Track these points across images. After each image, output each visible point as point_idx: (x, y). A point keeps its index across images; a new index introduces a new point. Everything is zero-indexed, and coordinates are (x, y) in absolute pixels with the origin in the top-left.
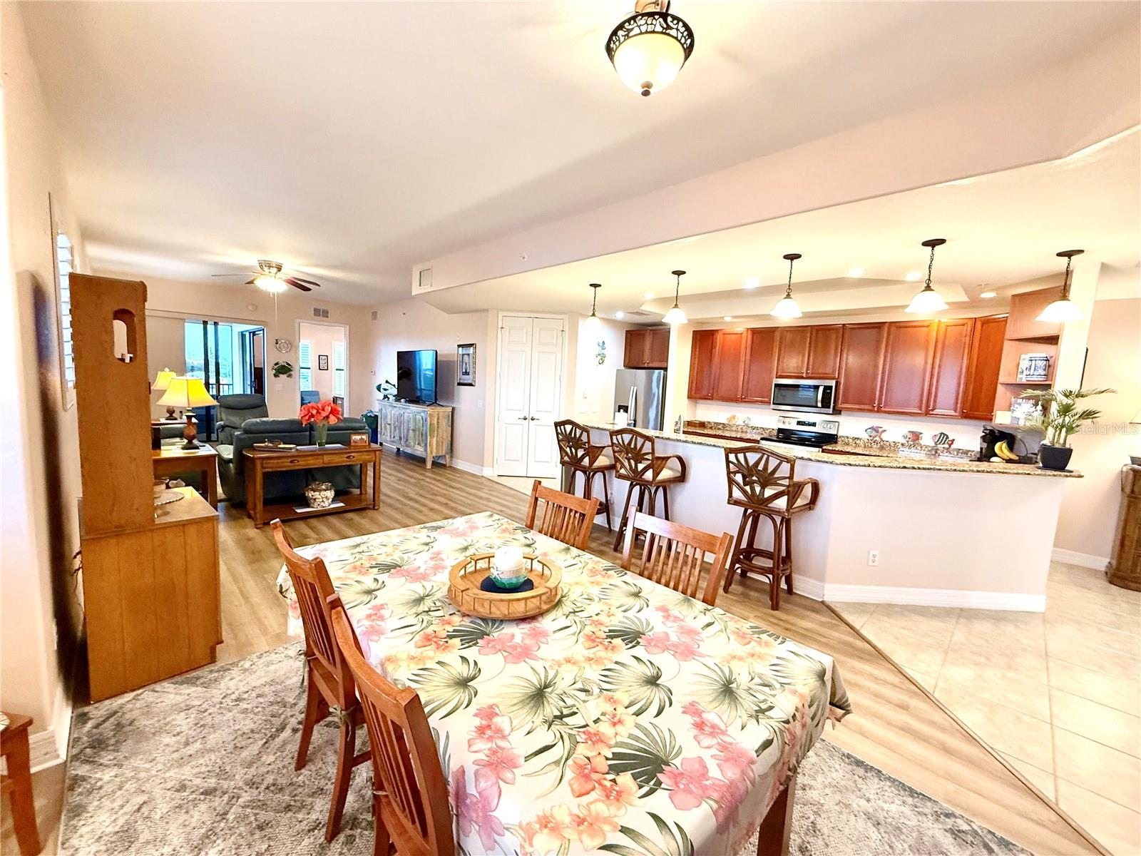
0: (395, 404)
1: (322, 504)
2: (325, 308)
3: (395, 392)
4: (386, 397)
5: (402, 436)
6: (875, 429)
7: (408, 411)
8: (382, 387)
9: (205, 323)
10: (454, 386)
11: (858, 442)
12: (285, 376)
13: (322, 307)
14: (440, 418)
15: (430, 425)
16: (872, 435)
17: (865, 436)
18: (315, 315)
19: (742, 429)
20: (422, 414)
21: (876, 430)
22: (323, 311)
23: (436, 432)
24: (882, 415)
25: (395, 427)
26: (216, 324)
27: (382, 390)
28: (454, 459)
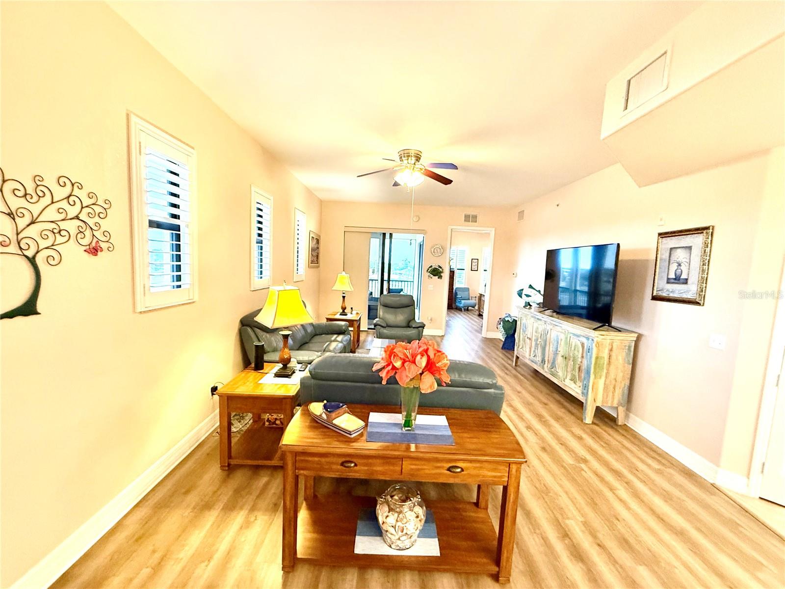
0: (540, 316)
1: (399, 541)
2: (475, 214)
3: (540, 299)
4: (528, 305)
5: (546, 359)
7: (558, 329)
8: (524, 292)
9: (384, 236)
10: (642, 298)
12: (437, 278)
13: (471, 212)
14: (615, 347)
15: (597, 358)
18: (465, 220)
20: (584, 340)
22: (472, 216)
23: (605, 371)
25: (537, 345)
26: (390, 235)
27: (523, 296)
28: (631, 415)
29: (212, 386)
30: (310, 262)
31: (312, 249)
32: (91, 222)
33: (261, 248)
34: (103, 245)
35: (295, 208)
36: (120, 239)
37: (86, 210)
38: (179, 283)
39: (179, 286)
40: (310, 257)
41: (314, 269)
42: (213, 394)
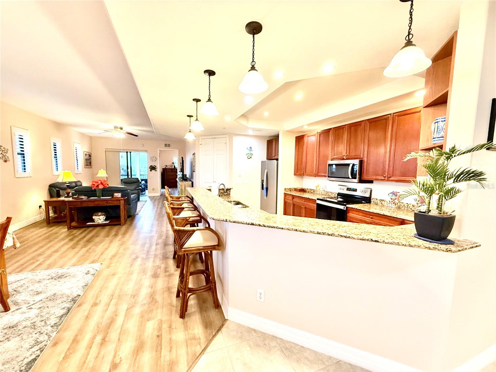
1: (98, 221)
2: (169, 144)
6: (394, 193)
9: (127, 152)
11: (383, 203)
12: (154, 171)
13: (168, 143)
16: (392, 198)
17: (388, 198)
18: (165, 146)
19: (322, 193)
21: (395, 195)
22: (168, 145)
24: (390, 183)
26: (130, 152)
29: (40, 205)
30: (85, 165)
31: (86, 159)
32: (4, 154)
33: (57, 160)
34: (7, 160)
35: (73, 142)
36: (11, 158)
37: (3, 152)
38: (25, 171)
39: (25, 172)
40: (85, 163)
41: (89, 169)
42: (40, 208)
